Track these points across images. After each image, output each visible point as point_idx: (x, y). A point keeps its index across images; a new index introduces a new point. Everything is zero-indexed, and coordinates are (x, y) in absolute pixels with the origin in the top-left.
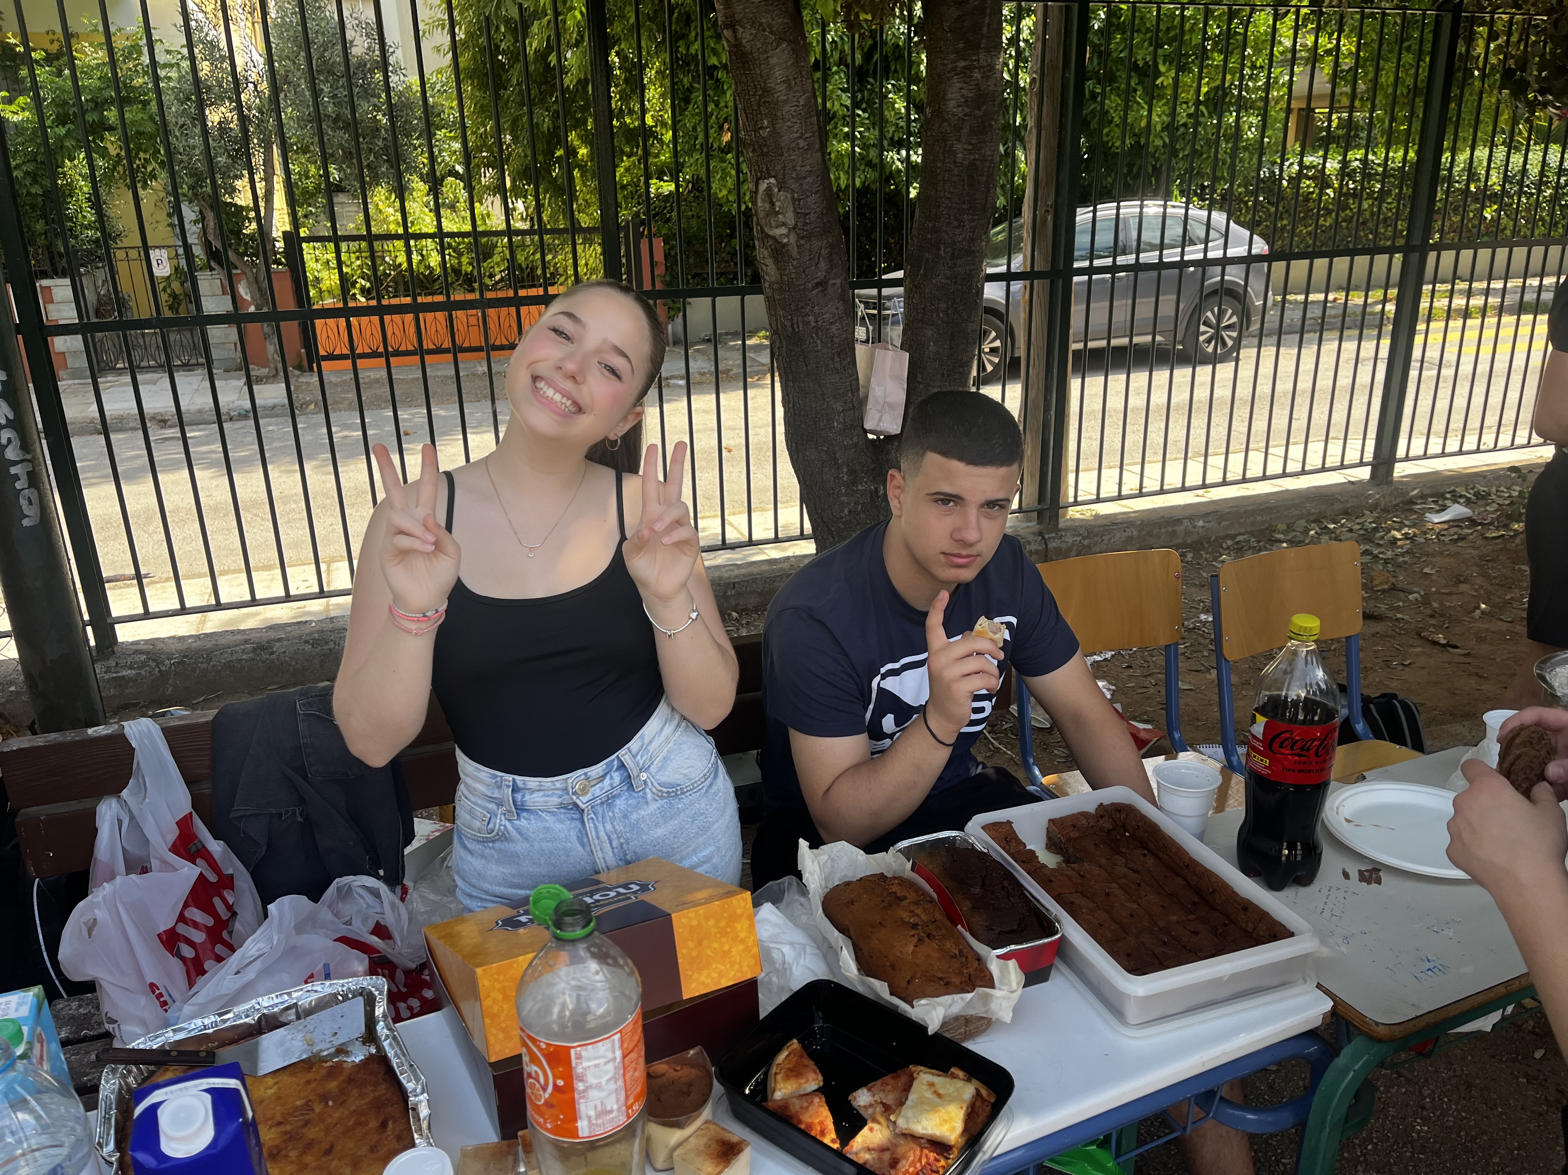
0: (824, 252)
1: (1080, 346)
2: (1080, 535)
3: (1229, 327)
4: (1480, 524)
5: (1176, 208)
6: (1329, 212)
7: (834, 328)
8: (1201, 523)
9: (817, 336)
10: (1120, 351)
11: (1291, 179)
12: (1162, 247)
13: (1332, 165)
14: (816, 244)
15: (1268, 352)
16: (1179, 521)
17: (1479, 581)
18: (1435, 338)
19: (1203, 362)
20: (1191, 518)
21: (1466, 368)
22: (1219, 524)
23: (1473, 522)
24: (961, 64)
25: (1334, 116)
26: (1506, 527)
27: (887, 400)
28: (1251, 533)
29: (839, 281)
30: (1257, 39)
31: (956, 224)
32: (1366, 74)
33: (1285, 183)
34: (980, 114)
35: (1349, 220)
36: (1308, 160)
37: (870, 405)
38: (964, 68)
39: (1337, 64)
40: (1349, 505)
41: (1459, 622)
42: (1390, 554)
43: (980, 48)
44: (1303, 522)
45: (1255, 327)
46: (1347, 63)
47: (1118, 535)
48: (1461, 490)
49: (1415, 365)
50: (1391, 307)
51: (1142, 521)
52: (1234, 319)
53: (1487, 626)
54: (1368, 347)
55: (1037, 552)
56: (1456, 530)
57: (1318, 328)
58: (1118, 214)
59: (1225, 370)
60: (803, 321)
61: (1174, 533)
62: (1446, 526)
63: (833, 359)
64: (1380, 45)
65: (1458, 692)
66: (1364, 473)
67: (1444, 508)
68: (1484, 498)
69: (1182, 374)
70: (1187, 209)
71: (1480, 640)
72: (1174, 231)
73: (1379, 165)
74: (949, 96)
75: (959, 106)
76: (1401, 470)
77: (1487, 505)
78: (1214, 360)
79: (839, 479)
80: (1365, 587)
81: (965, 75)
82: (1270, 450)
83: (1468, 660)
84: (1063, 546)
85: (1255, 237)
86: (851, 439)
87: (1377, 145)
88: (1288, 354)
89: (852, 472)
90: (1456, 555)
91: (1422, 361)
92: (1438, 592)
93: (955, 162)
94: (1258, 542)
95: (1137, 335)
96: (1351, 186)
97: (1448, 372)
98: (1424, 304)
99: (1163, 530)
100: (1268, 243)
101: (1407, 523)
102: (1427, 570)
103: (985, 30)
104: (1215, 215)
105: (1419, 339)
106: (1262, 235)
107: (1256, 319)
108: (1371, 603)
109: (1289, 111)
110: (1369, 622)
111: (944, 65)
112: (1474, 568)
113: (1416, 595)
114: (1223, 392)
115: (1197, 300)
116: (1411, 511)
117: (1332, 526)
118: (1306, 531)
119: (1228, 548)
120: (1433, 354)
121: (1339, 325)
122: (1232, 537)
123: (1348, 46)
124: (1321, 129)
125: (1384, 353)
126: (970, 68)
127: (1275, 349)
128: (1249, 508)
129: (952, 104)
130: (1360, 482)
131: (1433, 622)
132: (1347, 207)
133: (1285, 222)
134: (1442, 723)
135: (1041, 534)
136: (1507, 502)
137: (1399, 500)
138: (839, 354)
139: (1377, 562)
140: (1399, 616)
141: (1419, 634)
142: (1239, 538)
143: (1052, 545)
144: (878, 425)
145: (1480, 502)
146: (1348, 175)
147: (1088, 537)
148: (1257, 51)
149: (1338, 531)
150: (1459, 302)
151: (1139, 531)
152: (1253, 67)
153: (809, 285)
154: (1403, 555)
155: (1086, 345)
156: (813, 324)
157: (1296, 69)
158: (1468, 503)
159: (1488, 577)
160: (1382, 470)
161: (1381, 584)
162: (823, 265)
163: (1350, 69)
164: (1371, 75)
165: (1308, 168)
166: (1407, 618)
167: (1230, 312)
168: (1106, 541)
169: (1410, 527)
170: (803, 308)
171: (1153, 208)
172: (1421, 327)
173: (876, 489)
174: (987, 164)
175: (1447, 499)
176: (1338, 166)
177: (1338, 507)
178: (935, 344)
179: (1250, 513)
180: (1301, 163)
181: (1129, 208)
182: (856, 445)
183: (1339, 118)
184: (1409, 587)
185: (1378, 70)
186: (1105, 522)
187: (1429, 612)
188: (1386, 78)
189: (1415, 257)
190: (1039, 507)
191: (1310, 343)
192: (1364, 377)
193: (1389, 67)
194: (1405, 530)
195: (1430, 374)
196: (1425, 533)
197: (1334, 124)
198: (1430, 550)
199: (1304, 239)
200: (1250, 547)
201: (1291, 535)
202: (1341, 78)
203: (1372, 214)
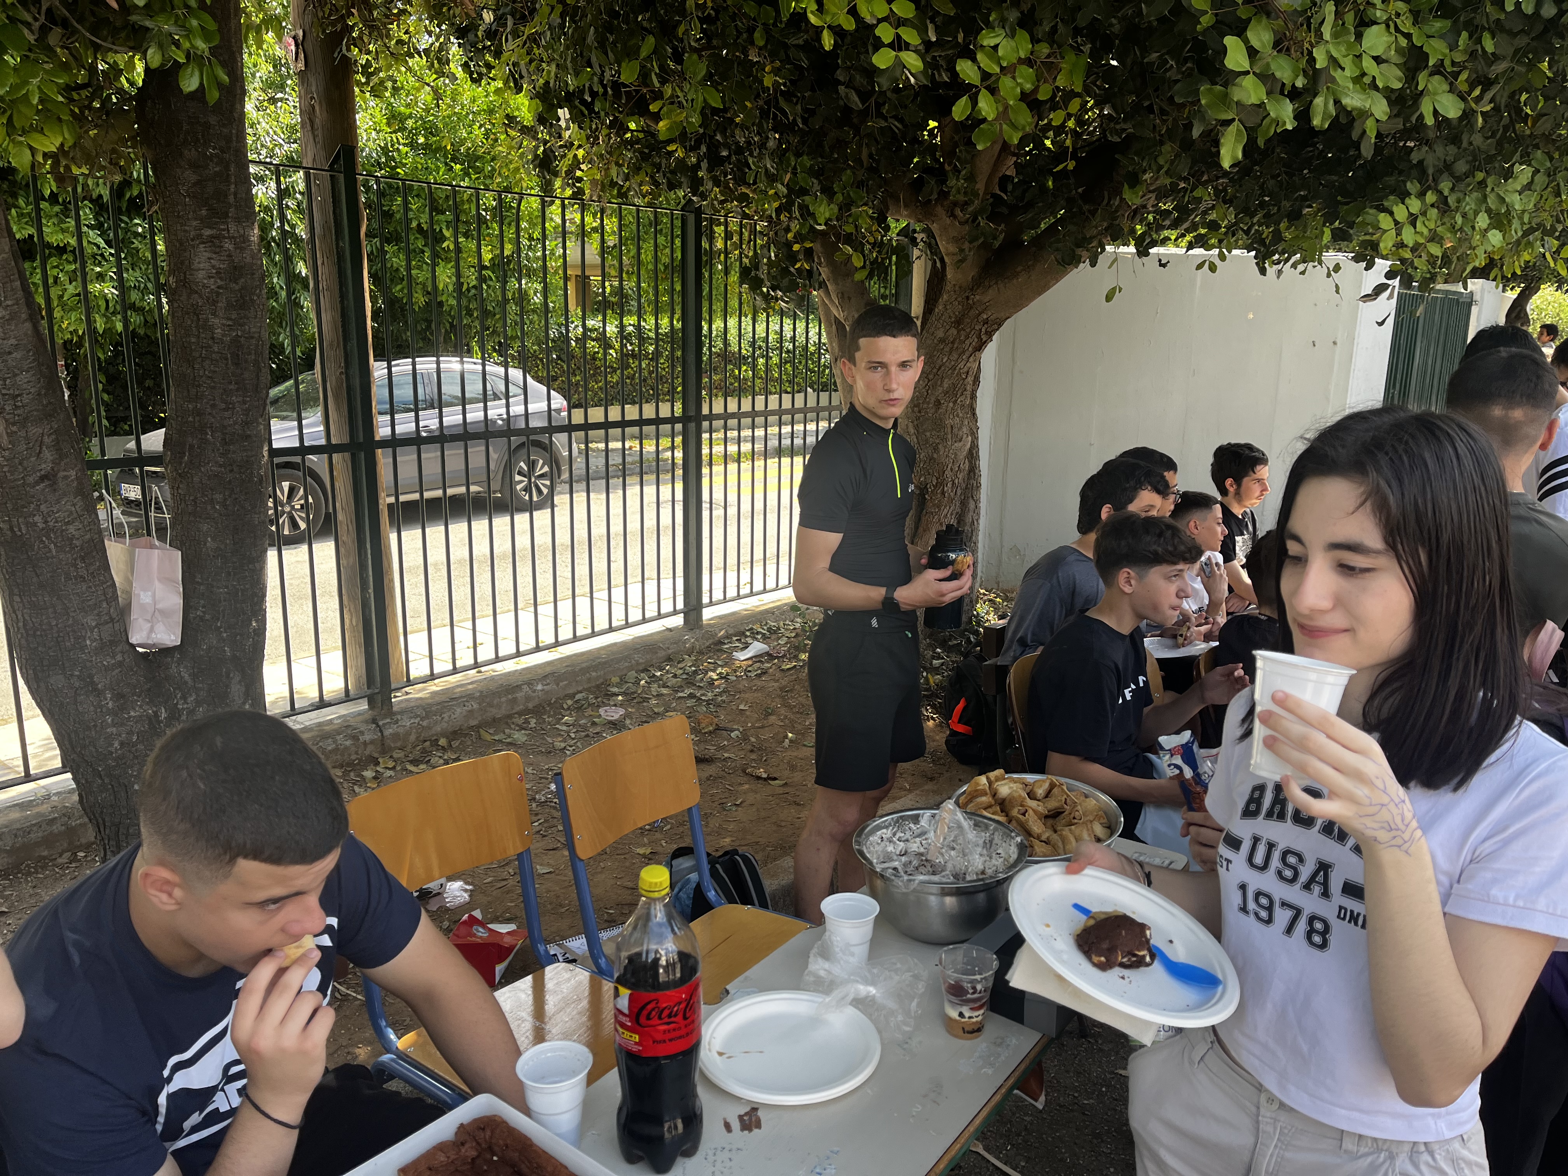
0: (46, 439)
1: (392, 500)
2: (417, 716)
3: (542, 476)
4: (777, 657)
5: (472, 365)
6: (614, 370)
7: (72, 529)
8: (540, 687)
9: (49, 538)
10: (434, 503)
11: (577, 340)
12: (464, 401)
13: (612, 329)
14: (35, 431)
15: (580, 498)
16: (518, 687)
17: (783, 711)
18: (718, 481)
19: (521, 510)
20: (530, 683)
21: (746, 507)
22: (558, 685)
23: (770, 656)
24: (207, 232)
25: (607, 284)
26: (796, 657)
27: (159, 606)
28: (588, 690)
29: (73, 473)
30: (530, 214)
31: (223, 406)
32: (629, 251)
33: (573, 344)
34: (237, 288)
35: (632, 378)
36: (590, 323)
37: (135, 614)
38: (211, 236)
39: (603, 241)
40: (670, 651)
41: (773, 752)
42: (710, 695)
43: (227, 216)
44: (633, 674)
45: (565, 476)
46: (611, 241)
47: (459, 710)
48: (757, 627)
49: (705, 506)
50: (679, 454)
51: (481, 692)
52: (546, 469)
53: (795, 754)
54: (666, 491)
55: (372, 742)
56: (758, 664)
57: (620, 473)
58: (414, 369)
59: (542, 517)
60: (27, 524)
61: (514, 701)
62: (750, 662)
63: (75, 566)
64: (638, 226)
65: (783, 824)
66: (678, 621)
67: (746, 646)
68: (775, 632)
69: (501, 522)
70: (484, 365)
71: (793, 768)
72: (474, 388)
73: (650, 330)
74: (195, 266)
75: (210, 277)
76: (708, 614)
77: (779, 638)
78: (530, 508)
79: (101, 707)
80: (694, 730)
81: (214, 242)
82: (595, 595)
83: (787, 790)
84: (401, 730)
85: (552, 392)
86: (113, 657)
87: (645, 313)
88: (598, 499)
89: (119, 696)
90: (761, 689)
91: (711, 503)
92: (753, 727)
93: (213, 338)
94: (596, 698)
95: (450, 487)
96: (630, 348)
97: (732, 511)
98: (705, 451)
99: (503, 699)
100: (565, 397)
101: (719, 663)
102: (742, 707)
103: (231, 199)
104: (511, 371)
105: (705, 482)
106: (560, 391)
107: (565, 468)
108: (702, 746)
109: (566, 279)
110: (702, 766)
111: (185, 231)
112: (777, 700)
113: (737, 732)
114: (543, 539)
115: (506, 457)
116: (721, 650)
117: (658, 674)
118: (637, 682)
119: (569, 709)
120: (718, 496)
121: (638, 470)
122: (572, 696)
123: (611, 224)
124: (597, 294)
125: (679, 496)
126: (219, 237)
127: (585, 494)
128: (584, 665)
129: (201, 275)
130: (676, 628)
131: (753, 756)
132: (628, 366)
133: (578, 378)
134: (775, 859)
135: (374, 721)
136: (793, 635)
137: (710, 641)
138: (83, 559)
139: (700, 704)
140: (726, 755)
141: (744, 771)
142: (579, 696)
143: (388, 732)
144: (148, 638)
145: (774, 637)
146: (626, 338)
147: (427, 717)
148: (532, 224)
149: (665, 678)
150: (732, 449)
151: (480, 704)
152: (531, 239)
153: (31, 480)
154: (720, 694)
155: (397, 499)
156: (41, 525)
157: (568, 244)
158: (765, 639)
159: (790, 707)
160: (693, 615)
161: (707, 726)
162: (47, 455)
163: (615, 245)
164: (633, 252)
165: (591, 330)
166: (732, 756)
167: (541, 462)
168: (446, 719)
169: (722, 666)
170: (23, 507)
171: (452, 364)
172: (705, 471)
173: (155, 713)
174: (254, 341)
175: (746, 637)
176: (616, 330)
177: (662, 654)
178: (213, 539)
179: (585, 671)
180: (584, 325)
181: (426, 364)
182: (120, 664)
183: (611, 286)
184: (729, 725)
185: (639, 248)
186: (444, 698)
187: (749, 747)
188: (647, 256)
189: (692, 426)
190: (369, 692)
191: (616, 488)
192: (666, 520)
193: (648, 247)
194: (719, 670)
195: (718, 513)
196: (735, 671)
197: (608, 290)
198: (741, 686)
199: (596, 394)
200: (589, 705)
201: (625, 687)
202: (608, 253)
203: (651, 373)
